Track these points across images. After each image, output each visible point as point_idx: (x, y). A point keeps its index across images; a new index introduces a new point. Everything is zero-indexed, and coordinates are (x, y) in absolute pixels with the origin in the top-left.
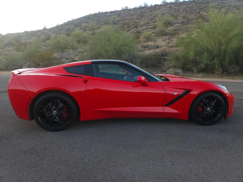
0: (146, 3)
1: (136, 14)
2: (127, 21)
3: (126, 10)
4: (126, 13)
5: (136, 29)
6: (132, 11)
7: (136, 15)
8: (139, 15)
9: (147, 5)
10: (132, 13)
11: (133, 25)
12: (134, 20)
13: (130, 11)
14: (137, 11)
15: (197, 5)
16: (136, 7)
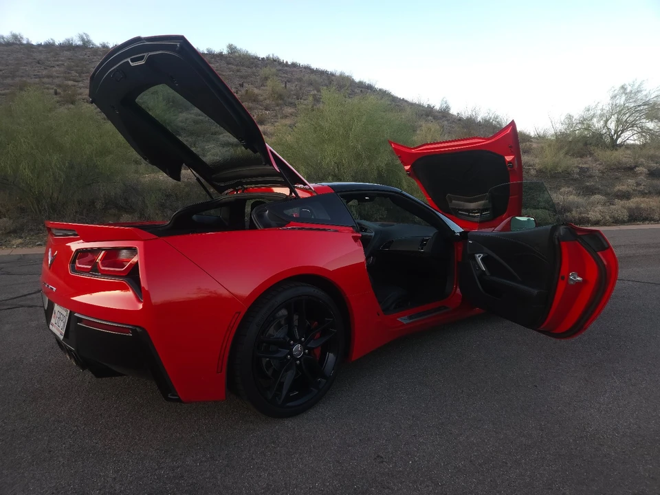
0: (87, 36)
1: (57, 63)
2: (28, 81)
3: (17, 47)
4: (20, 55)
5: (72, 106)
6: (40, 52)
7: (58, 65)
8: (70, 68)
9: (89, 42)
10: (42, 57)
11: (56, 93)
12: (57, 81)
13: (33, 52)
14: (57, 54)
15: (230, 66)
16: (51, 42)
